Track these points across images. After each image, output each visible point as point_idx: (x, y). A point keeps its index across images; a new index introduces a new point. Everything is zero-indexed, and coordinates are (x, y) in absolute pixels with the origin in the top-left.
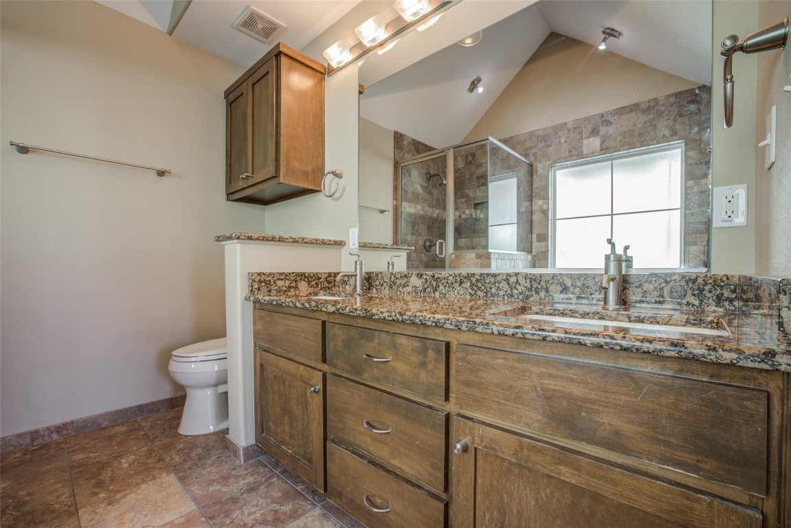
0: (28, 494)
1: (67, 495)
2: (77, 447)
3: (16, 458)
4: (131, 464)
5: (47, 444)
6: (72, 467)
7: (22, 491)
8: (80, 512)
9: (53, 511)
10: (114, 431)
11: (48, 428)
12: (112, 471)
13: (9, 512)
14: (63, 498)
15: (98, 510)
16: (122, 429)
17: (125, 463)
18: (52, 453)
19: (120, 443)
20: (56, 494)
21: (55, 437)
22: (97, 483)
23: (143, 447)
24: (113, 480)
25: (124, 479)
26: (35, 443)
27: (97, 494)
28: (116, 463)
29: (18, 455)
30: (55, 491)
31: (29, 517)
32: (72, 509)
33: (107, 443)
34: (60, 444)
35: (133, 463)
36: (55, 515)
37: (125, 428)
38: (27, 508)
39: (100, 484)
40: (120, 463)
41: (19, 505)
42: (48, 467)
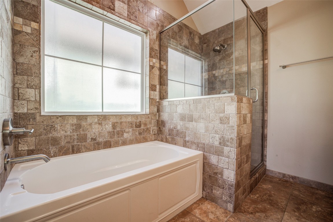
0: (274, 194)
1: (285, 203)
2: (297, 189)
3: (277, 180)
4: (316, 211)
5: (288, 181)
6: (292, 195)
7: (273, 192)
8: (286, 213)
9: (278, 205)
10: (317, 192)
11: (289, 175)
12: (307, 208)
13: (266, 195)
14: (283, 204)
15: (292, 218)
16: (322, 193)
17: (314, 209)
18: (288, 185)
19: (316, 198)
20: (281, 200)
21: (291, 180)
22: (297, 208)
23: (329, 208)
24: (304, 211)
25: (310, 215)
26: (284, 178)
27: (295, 212)
28: (310, 206)
29: (278, 180)
30: (282, 199)
31: (270, 201)
32: (284, 210)
33: (311, 195)
34: (292, 183)
35: (318, 212)
36: (277, 207)
37: (323, 194)
38: (271, 198)
39: (298, 209)
40: (312, 207)
41: (270, 196)
42: (284, 189)
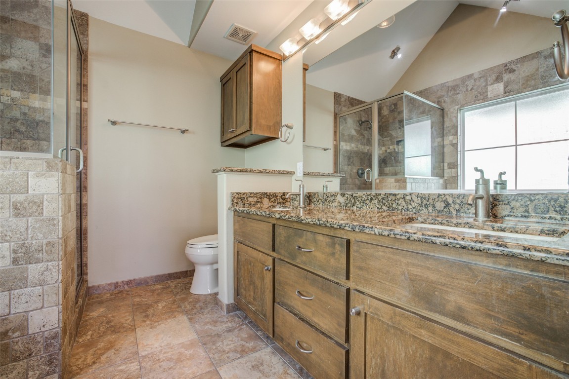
0: (113, 317)
1: (130, 320)
2: (137, 294)
3: (107, 297)
4: (163, 307)
5: (122, 291)
6: (134, 305)
7: (110, 314)
8: (137, 330)
9: (124, 327)
10: (155, 287)
11: (123, 282)
12: (154, 310)
13: (103, 324)
14: (129, 321)
15: (145, 330)
16: (160, 287)
17: (160, 306)
18: (124, 296)
19: (158, 295)
20: (126, 318)
21: (126, 287)
22: (146, 316)
23: (170, 298)
24: (154, 315)
25: (159, 315)
26: (116, 290)
27: (145, 321)
28: (155, 306)
29: (109, 295)
30: (125, 317)
31: (113, 329)
32: (133, 327)
33: (152, 294)
34: (128, 291)
35: (164, 307)
36: (125, 329)
37: (162, 286)
38: (112, 324)
39: (147, 316)
40: (158, 306)
41: (109, 322)
42: (122, 303)
